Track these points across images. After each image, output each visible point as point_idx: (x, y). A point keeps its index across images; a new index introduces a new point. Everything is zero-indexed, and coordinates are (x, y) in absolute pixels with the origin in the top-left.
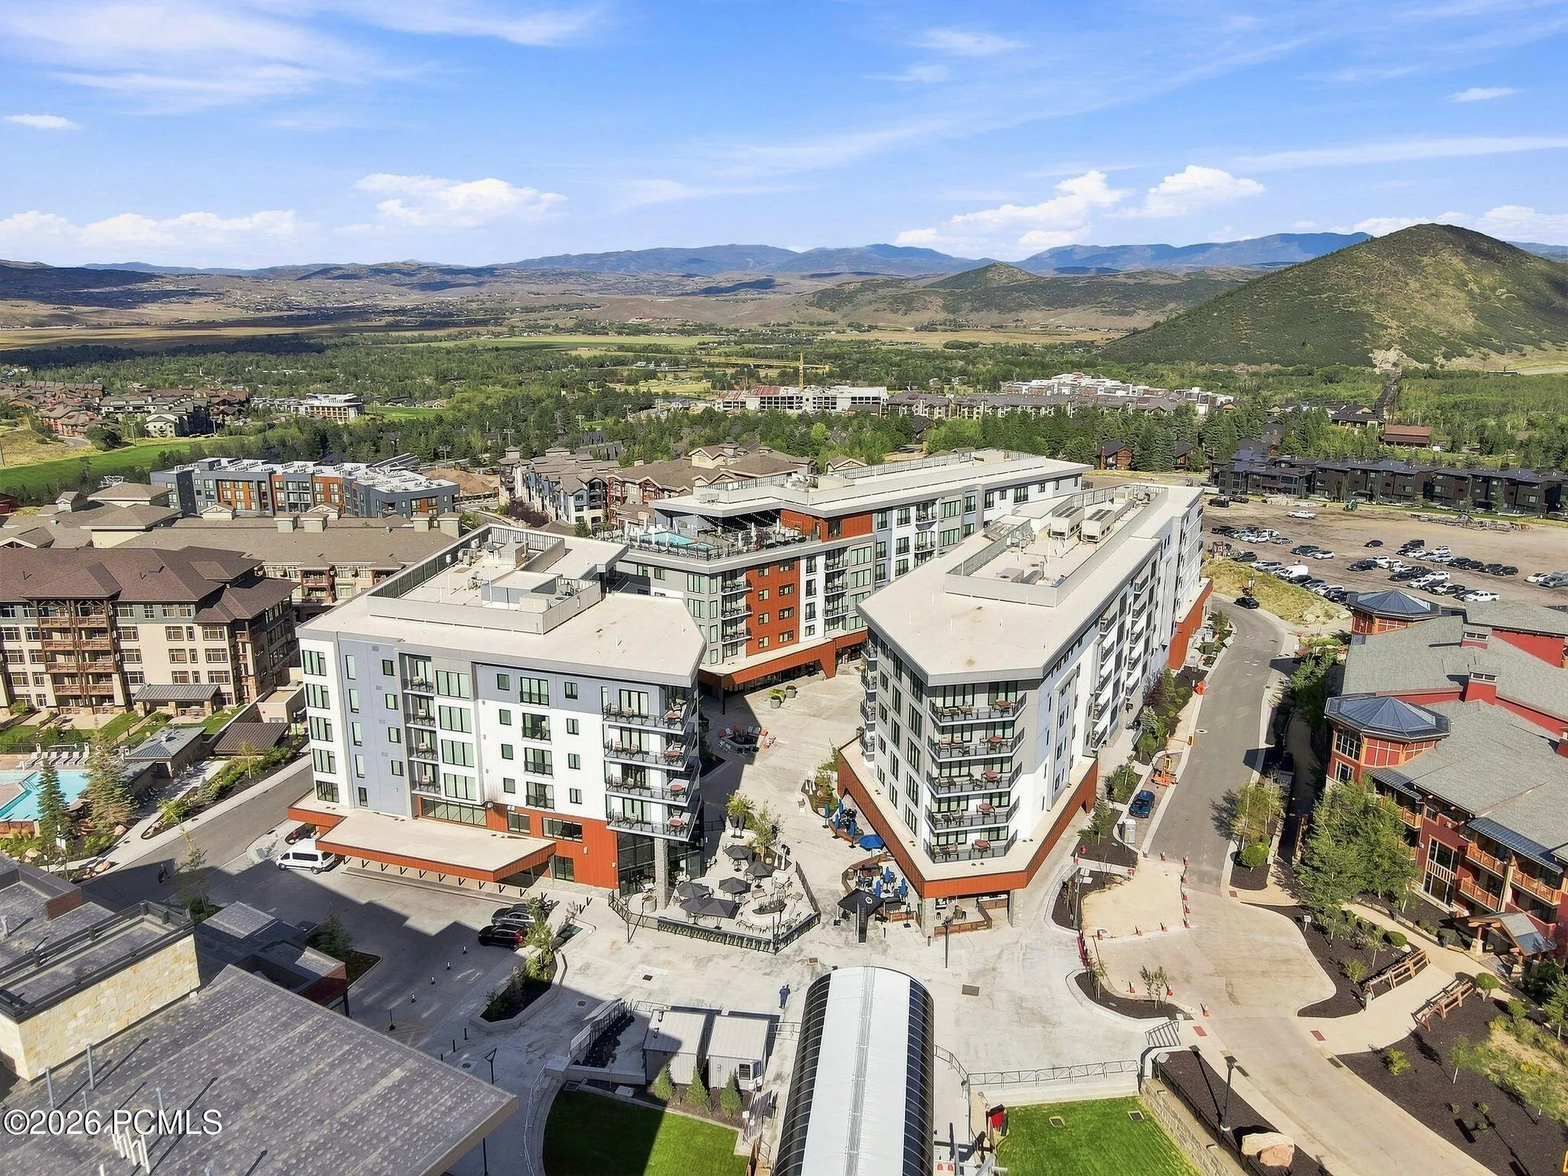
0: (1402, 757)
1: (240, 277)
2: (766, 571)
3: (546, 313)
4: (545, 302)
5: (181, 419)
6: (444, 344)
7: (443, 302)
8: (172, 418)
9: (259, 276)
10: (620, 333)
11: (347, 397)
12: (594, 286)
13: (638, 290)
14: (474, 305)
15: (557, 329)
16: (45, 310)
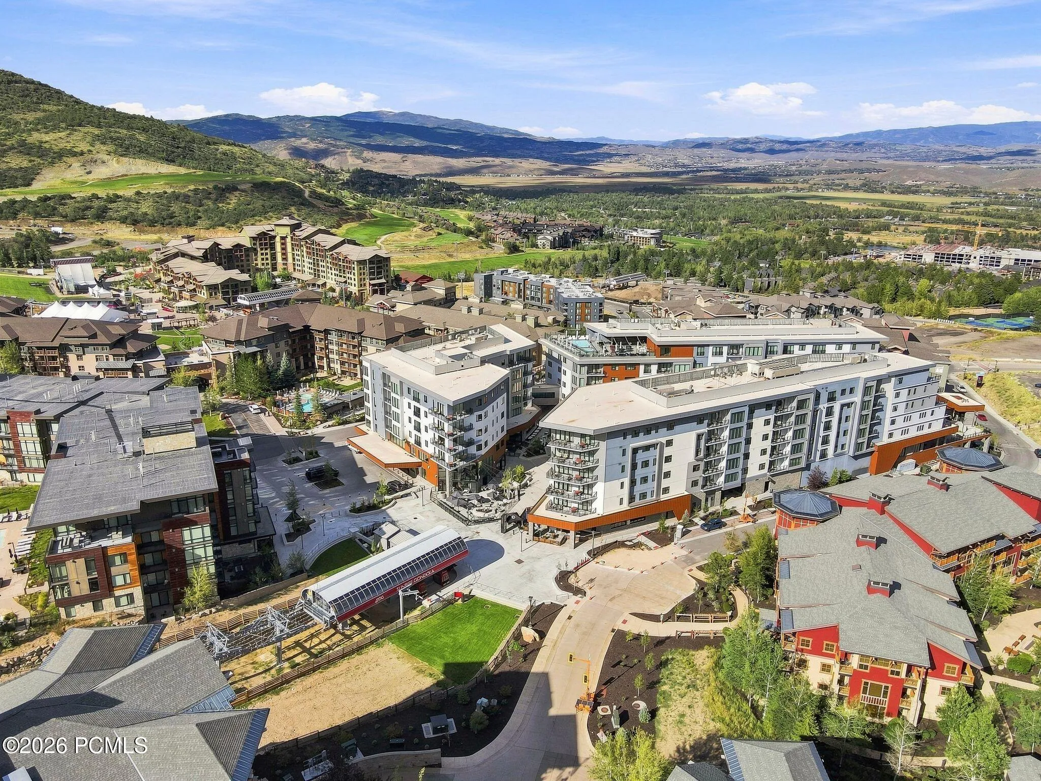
0: (793, 525)
1: (654, 147)
2: (617, 368)
3: (843, 175)
4: (846, 165)
5: (554, 239)
6: (755, 196)
7: (773, 165)
8: (550, 238)
9: (665, 146)
10: (893, 192)
11: (654, 231)
12: (892, 155)
13: (926, 159)
14: (794, 168)
15: (847, 187)
16: (546, 165)
